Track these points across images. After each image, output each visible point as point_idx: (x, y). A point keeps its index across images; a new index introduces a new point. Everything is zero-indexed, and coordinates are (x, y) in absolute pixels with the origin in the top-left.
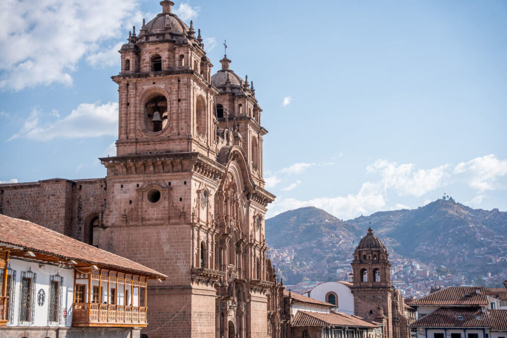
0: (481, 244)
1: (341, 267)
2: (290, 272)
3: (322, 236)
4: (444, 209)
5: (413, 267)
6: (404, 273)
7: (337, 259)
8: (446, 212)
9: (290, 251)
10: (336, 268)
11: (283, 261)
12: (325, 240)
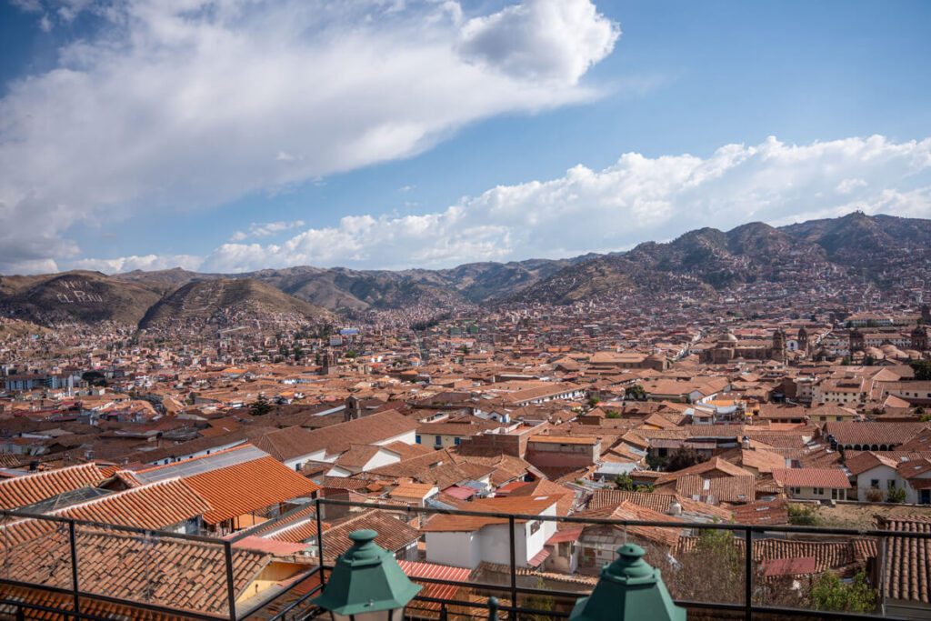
0: (881, 250)
1: (782, 270)
2: (748, 274)
3: (768, 245)
4: (856, 221)
5: (832, 269)
6: (826, 274)
7: (780, 264)
8: (857, 224)
9: (746, 258)
10: (779, 271)
11: (742, 266)
12: (770, 248)
